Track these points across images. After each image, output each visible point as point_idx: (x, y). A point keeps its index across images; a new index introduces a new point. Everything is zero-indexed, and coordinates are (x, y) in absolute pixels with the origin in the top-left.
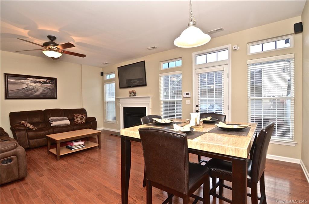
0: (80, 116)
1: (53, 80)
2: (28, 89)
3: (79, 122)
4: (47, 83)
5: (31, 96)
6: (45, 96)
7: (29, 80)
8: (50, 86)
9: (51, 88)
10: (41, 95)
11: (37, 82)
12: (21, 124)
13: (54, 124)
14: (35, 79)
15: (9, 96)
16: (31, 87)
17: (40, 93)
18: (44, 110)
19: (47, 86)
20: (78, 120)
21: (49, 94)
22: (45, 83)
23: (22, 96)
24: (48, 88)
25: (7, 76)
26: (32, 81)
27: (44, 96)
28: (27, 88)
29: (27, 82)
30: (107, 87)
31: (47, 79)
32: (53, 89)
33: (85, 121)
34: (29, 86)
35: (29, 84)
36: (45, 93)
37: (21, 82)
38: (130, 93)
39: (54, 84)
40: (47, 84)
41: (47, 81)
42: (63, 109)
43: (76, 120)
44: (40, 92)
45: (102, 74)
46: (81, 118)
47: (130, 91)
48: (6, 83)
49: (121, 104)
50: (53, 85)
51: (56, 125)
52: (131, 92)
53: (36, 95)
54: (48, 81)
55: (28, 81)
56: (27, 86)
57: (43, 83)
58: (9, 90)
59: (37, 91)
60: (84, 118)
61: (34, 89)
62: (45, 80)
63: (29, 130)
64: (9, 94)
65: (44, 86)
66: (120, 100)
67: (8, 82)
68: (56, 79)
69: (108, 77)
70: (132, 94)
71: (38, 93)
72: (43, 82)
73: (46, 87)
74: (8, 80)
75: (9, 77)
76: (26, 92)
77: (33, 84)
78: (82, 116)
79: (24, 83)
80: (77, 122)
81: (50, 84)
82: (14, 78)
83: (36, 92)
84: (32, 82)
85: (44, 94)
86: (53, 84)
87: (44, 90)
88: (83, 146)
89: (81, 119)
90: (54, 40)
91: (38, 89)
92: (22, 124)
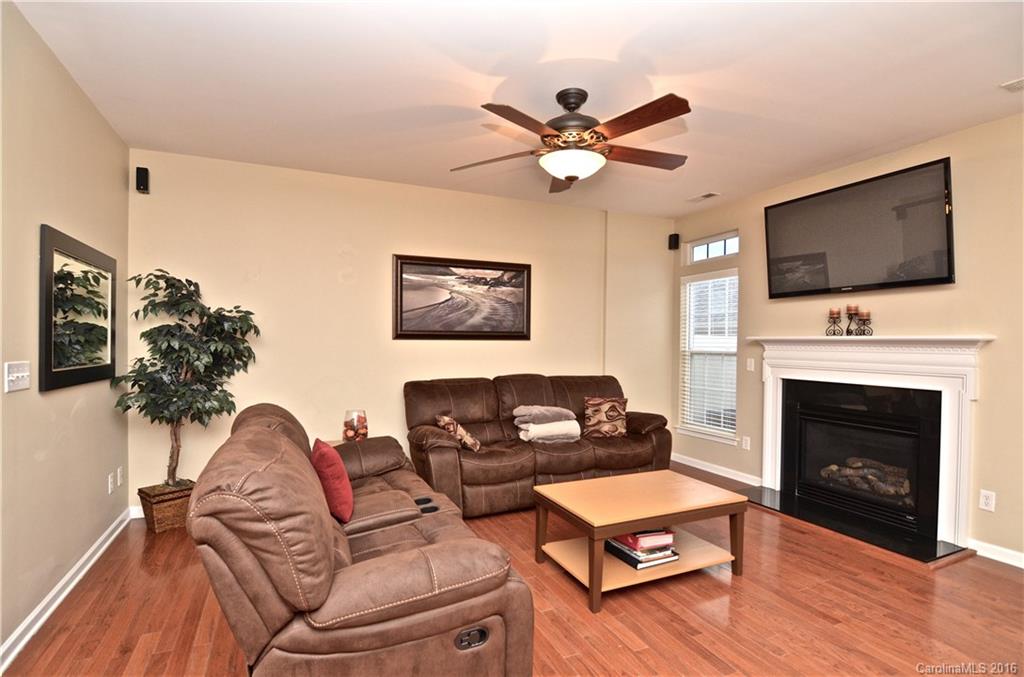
0: (606, 407)
1: (520, 273)
2: (451, 305)
3: (606, 428)
4: (504, 284)
5: (458, 329)
6: (497, 327)
7: (456, 274)
8: (513, 293)
9: (514, 301)
10: (486, 325)
11: (477, 281)
12: (439, 427)
13: (533, 432)
14: (472, 272)
15: (404, 328)
16: (460, 299)
17: (484, 318)
18: (497, 379)
19: (503, 292)
20: (599, 422)
21: (508, 324)
22: (497, 282)
23: (437, 327)
24: (507, 302)
25: (402, 264)
26: (463, 277)
27: (494, 327)
28: (450, 303)
29: (450, 280)
30: (691, 291)
31: (506, 271)
32: (520, 304)
33: (627, 428)
34: (454, 295)
35: (454, 289)
36: (497, 318)
37: (436, 282)
38: (834, 318)
39: (523, 287)
40: (504, 288)
41: (503, 275)
42: (547, 375)
43: (593, 421)
44: (484, 314)
45: (674, 242)
46: (611, 413)
47: (836, 310)
48: (399, 287)
49: (772, 366)
50: (521, 289)
51: (539, 439)
52: (839, 313)
53: (473, 326)
54: (506, 278)
55: (453, 277)
56: (449, 297)
57: (492, 286)
58: (404, 309)
59: (476, 311)
60: (620, 414)
61: (467, 304)
62: (498, 274)
63: (464, 448)
64: (404, 322)
65: (494, 294)
66: (766, 347)
67: (404, 283)
68: (528, 267)
69: (700, 253)
70: (844, 324)
71: (477, 319)
72: (492, 279)
73: (500, 296)
74: (404, 276)
75: (405, 267)
76: (448, 314)
77: (465, 289)
78: (613, 408)
79: (441, 286)
80: (597, 427)
81: (512, 286)
82: (417, 268)
83: (471, 314)
84: (464, 280)
85: (494, 323)
86: (520, 285)
87: (495, 309)
88: (674, 553)
89: (611, 419)
90: (578, 106)
91: (477, 305)
92: (443, 428)
